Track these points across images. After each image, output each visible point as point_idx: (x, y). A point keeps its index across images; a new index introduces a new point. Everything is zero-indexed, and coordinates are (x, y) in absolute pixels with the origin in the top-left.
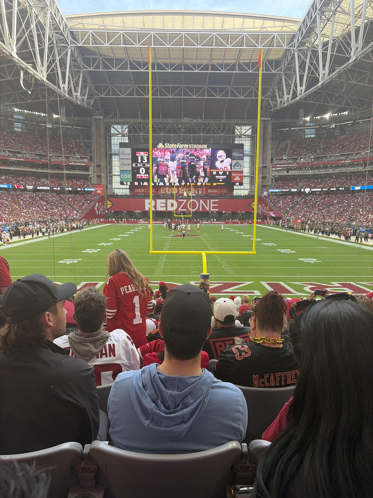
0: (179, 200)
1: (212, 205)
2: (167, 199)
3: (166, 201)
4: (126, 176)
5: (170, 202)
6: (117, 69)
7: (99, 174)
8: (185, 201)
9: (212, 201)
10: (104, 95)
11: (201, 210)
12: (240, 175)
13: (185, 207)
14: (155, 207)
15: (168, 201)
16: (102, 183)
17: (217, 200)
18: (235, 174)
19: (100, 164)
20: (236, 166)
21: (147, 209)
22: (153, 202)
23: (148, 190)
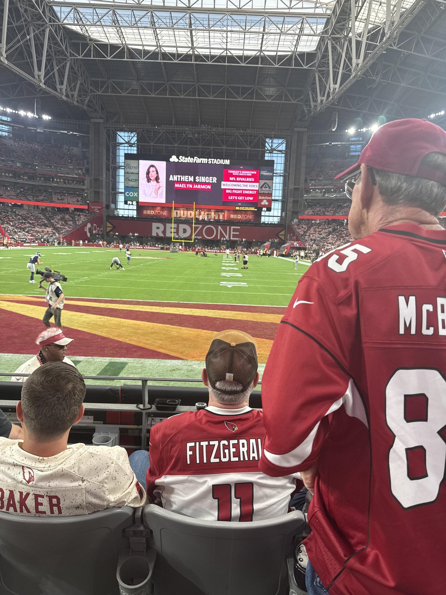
1: (232, 233)
3: (178, 226)
4: (131, 194)
5: (182, 227)
6: (111, 58)
7: (97, 190)
8: (201, 226)
9: (232, 227)
10: (102, 93)
11: (219, 238)
12: (268, 198)
13: (200, 233)
14: (164, 232)
15: (180, 225)
16: (100, 201)
17: (239, 228)
18: (262, 196)
19: (98, 177)
20: (264, 187)
21: (154, 234)
22: (161, 226)
23: (159, 213)
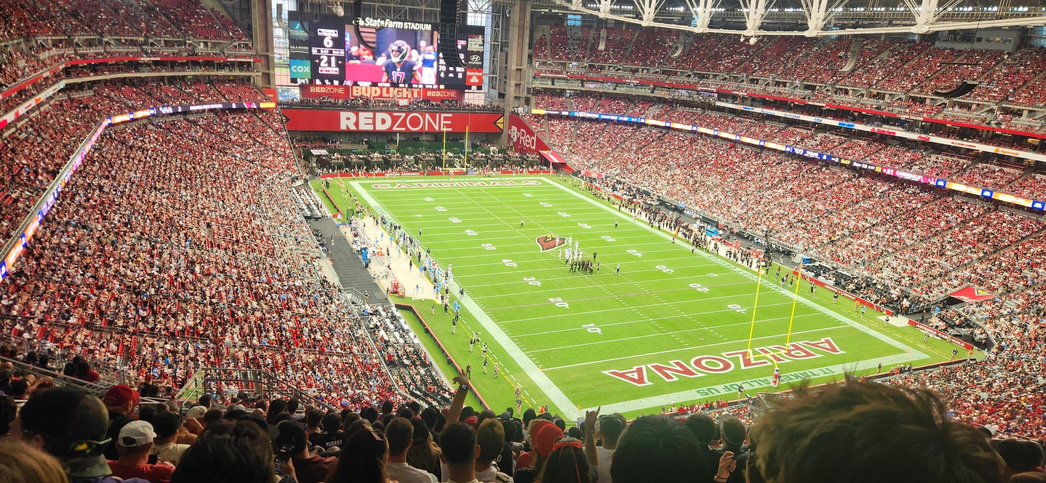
0: (394, 114)
1: (443, 122)
2: (374, 112)
3: (374, 116)
4: (300, 69)
5: (380, 116)
7: (267, 71)
8: (403, 115)
9: (443, 115)
11: (427, 129)
12: (478, 74)
13: (403, 124)
14: (357, 124)
15: (377, 114)
16: (272, 86)
17: (451, 115)
18: (471, 72)
19: (267, 54)
21: (343, 127)
22: (352, 116)
23: (332, 90)
